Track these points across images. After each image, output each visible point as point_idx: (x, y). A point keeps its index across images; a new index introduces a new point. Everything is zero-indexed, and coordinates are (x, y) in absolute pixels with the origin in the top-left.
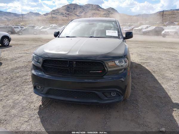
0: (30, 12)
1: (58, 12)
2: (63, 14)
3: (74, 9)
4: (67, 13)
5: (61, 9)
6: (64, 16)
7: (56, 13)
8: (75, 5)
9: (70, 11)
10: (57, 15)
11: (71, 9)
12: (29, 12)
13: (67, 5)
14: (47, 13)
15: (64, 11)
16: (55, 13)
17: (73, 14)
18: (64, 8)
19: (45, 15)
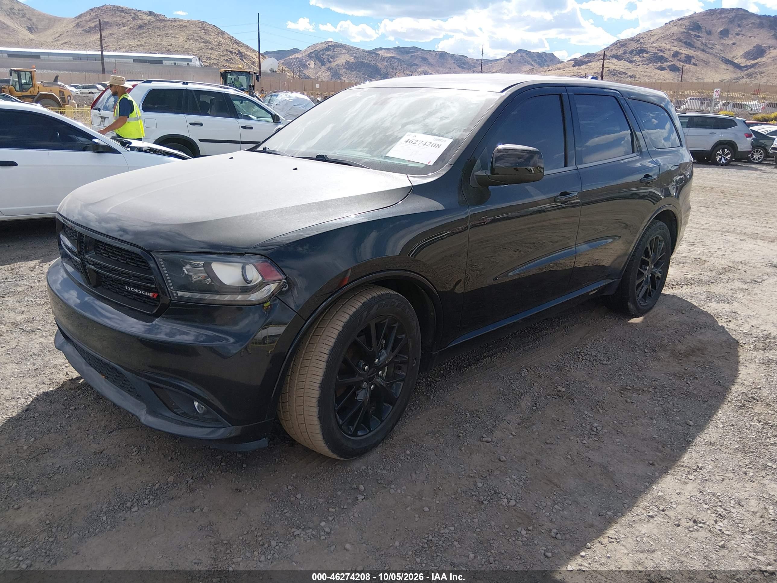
0: (519, 51)
1: (641, 51)
2: (662, 59)
3: (725, 33)
4: (685, 51)
5: (655, 38)
6: (662, 69)
7: (631, 52)
8: (733, 14)
9: (698, 44)
10: (631, 62)
11: (709, 33)
12: (512, 52)
13: (690, 17)
14: (588, 55)
15: (668, 47)
16: (625, 53)
17: (711, 58)
18: (675, 29)
19: (577, 63)
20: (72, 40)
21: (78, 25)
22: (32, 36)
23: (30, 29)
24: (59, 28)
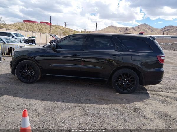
20: (160, 33)
21: (162, 30)
22: (151, 33)
23: (151, 31)
24: (157, 31)
